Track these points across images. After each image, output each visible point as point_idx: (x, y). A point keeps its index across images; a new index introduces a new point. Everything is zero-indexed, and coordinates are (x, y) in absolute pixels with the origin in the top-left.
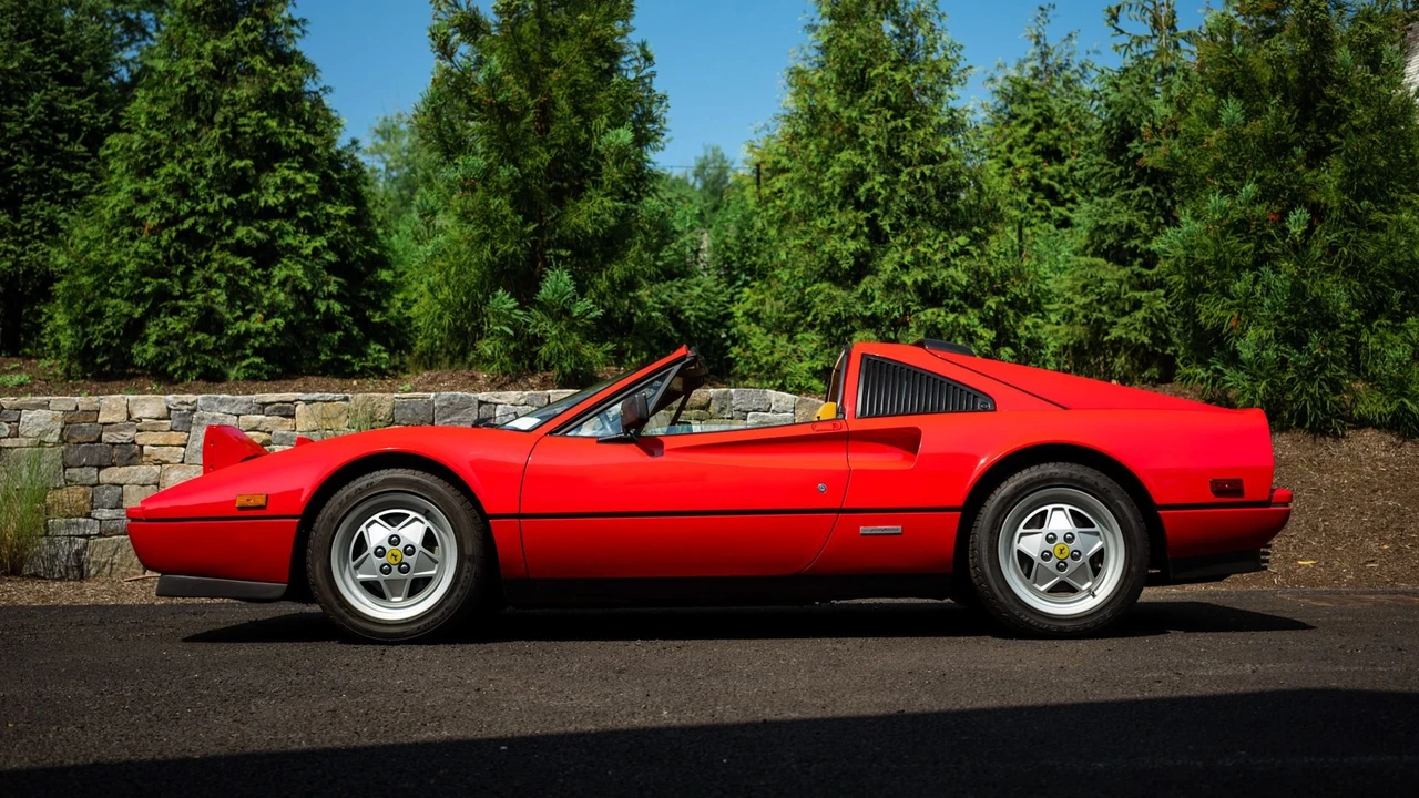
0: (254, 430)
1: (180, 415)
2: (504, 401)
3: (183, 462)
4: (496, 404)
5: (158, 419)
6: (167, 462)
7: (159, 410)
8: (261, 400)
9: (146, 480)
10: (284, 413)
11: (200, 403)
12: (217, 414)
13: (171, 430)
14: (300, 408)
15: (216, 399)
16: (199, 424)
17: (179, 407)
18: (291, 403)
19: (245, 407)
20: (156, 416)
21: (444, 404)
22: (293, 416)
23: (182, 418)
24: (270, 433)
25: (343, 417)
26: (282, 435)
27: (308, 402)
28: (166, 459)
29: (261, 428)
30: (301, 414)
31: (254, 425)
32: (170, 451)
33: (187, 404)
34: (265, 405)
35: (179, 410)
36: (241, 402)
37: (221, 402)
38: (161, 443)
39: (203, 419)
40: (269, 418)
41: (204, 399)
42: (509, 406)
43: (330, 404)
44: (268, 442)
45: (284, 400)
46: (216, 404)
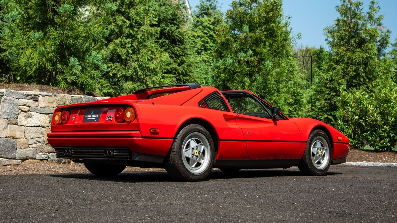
0: (24, 105)
8: (27, 94)
10: (35, 99)
11: (5, 93)
12: (12, 98)
14: (40, 98)
15: (11, 91)
16: (4, 102)
18: (37, 95)
19: (21, 96)
21: (87, 100)
22: (37, 101)
24: (29, 107)
25: (55, 103)
26: (34, 108)
27: (43, 96)
29: (27, 105)
30: (41, 100)
31: (25, 103)
33: (1, 93)
34: (28, 95)
36: (20, 94)
37: (13, 93)
39: (6, 100)
40: (30, 101)
41: (7, 91)
43: (51, 97)
44: (29, 111)
45: (35, 94)
46: (11, 94)
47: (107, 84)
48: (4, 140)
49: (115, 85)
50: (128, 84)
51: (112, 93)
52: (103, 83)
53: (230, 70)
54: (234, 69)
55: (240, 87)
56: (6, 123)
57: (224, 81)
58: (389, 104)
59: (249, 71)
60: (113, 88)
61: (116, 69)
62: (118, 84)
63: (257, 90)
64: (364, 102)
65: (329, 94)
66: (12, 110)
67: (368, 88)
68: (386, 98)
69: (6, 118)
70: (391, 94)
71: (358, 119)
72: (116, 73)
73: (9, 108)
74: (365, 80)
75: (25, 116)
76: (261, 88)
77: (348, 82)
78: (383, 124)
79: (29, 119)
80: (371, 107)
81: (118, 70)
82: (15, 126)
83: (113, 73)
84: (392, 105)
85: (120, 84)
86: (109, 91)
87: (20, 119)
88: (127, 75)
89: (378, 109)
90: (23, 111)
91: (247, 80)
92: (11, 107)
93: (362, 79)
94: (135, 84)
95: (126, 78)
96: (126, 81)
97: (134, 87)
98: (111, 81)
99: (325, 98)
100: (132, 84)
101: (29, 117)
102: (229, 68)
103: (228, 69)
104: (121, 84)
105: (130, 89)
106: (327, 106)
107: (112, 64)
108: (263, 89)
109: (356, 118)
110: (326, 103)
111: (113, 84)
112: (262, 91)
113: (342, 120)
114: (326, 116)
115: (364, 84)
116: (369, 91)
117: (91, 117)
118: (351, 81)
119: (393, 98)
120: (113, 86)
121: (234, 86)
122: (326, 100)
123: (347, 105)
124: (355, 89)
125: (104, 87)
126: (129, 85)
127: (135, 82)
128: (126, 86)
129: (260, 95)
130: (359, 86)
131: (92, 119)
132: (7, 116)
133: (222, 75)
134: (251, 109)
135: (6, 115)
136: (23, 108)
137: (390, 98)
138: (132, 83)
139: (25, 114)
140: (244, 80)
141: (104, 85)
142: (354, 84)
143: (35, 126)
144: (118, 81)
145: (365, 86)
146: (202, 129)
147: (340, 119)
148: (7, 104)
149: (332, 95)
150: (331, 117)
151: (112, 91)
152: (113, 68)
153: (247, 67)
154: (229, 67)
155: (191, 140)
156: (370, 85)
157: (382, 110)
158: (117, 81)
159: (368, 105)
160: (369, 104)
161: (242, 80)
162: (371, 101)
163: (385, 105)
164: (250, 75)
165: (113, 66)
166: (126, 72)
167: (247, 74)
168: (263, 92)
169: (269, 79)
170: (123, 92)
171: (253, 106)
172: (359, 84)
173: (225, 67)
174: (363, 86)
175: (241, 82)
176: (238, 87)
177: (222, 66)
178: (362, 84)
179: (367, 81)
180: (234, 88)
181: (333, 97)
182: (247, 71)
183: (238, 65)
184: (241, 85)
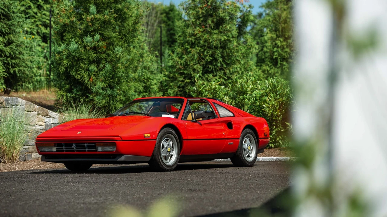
53: (74, 56)
54: (79, 55)
55: (85, 76)
57: (66, 68)
58: (245, 96)
59: (97, 58)
63: (105, 79)
64: (219, 93)
65: (183, 81)
67: (225, 74)
68: (242, 89)
70: (247, 85)
74: (222, 65)
76: (109, 77)
77: (204, 67)
80: (226, 99)
84: (247, 97)
89: (234, 101)
91: (93, 67)
93: (219, 65)
99: (178, 85)
102: (74, 54)
103: (72, 55)
108: (111, 79)
110: (180, 91)
112: (111, 80)
115: (221, 69)
116: (226, 78)
118: (207, 67)
119: (249, 89)
121: (79, 74)
122: (179, 87)
123: (202, 96)
124: (211, 75)
129: (109, 85)
130: (216, 72)
133: (65, 62)
134: (99, 100)
137: (246, 89)
140: (90, 68)
142: (210, 70)
145: (223, 72)
149: (187, 83)
153: (94, 53)
154: (73, 53)
156: (228, 71)
157: (237, 102)
159: (223, 97)
160: (225, 95)
161: (88, 68)
162: (227, 92)
163: (241, 97)
164: (97, 62)
167: (94, 62)
168: (112, 82)
169: (118, 68)
171: (101, 97)
172: (216, 71)
173: (69, 53)
174: (219, 72)
175: (88, 70)
176: (83, 76)
177: (65, 51)
178: (219, 70)
179: (225, 66)
180: (79, 77)
181: (187, 84)
182: (95, 57)
183: (84, 51)
184: (87, 73)
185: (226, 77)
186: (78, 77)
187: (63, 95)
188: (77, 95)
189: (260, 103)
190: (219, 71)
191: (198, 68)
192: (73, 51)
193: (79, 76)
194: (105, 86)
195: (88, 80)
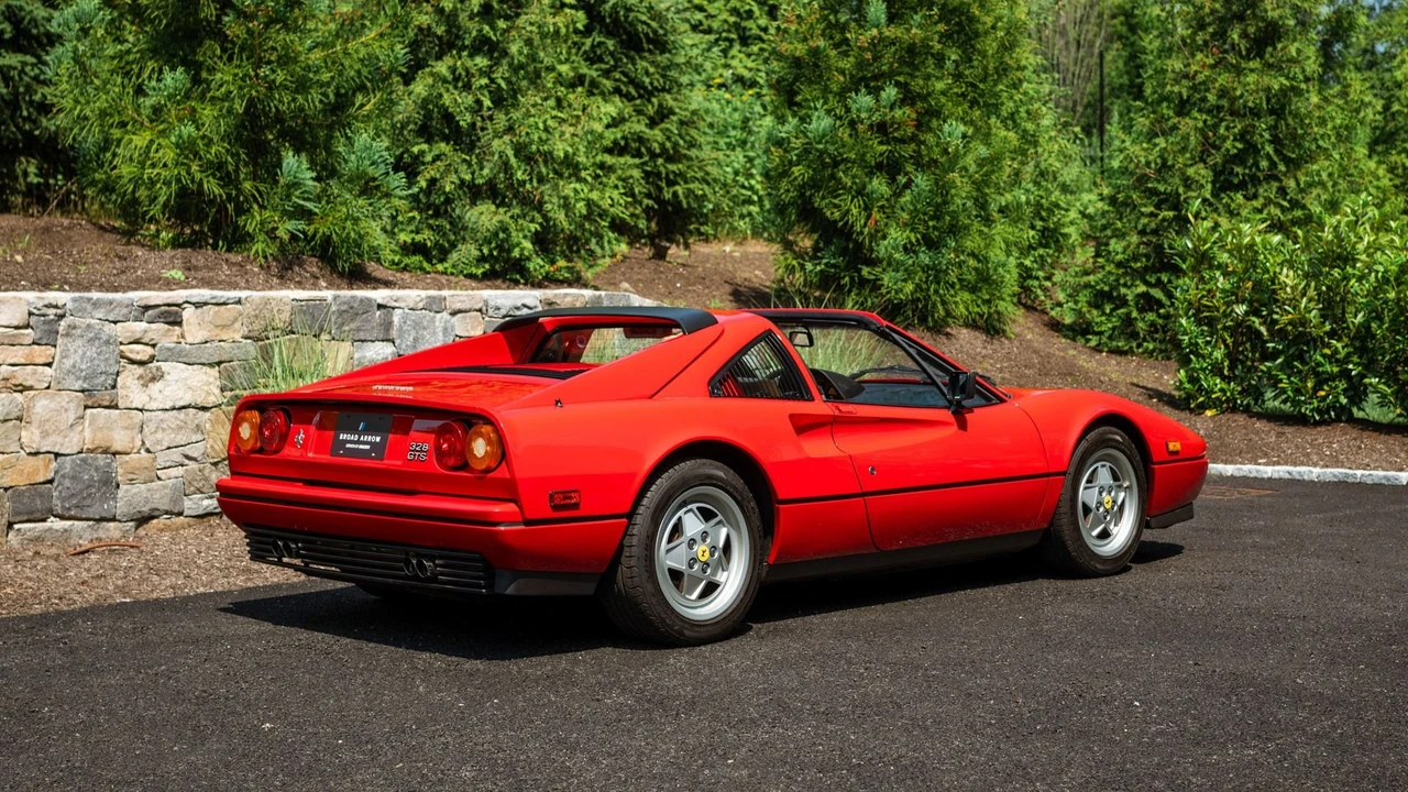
0: (137, 342)
1: (45, 323)
2: (402, 305)
3: (48, 388)
4: (394, 308)
5: (17, 328)
6: (31, 388)
7: (18, 315)
8: (143, 302)
9: (7, 414)
10: (171, 319)
11: (69, 306)
12: (93, 321)
13: (34, 343)
14: (188, 314)
15: (89, 300)
16: (67, 335)
17: (45, 310)
18: (178, 305)
19: (125, 311)
20: (16, 323)
21: (344, 307)
22: (180, 324)
23: (46, 327)
24: (154, 346)
25: (237, 325)
26: (169, 349)
27: (198, 305)
28: (28, 384)
29: (146, 340)
30: (192, 321)
31: (138, 336)
32: (34, 373)
33: (56, 307)
34: (147, 308)
35: (44, 316)
36: (120, 304)
37: (96, 304)
38: (23, 361)
39: (75, 328)
40: (153, 326)
41: (74, 300)
42: (407, 311)
43: (224, 307)
44: (152, 358)
45: (169, 301)
46: (89, 307)
47: (411, 214)
48: (73, 461)
49: (437, 215)
50: (482, 213)
51: (429, 244)
52: (397, 211)
53: (822, 153)
54: (836, 149)
55: (855, 211)
56: (79, 405)
57: (802, 187)
58: (1349, 270)
59: (888, 157)
60: (430, 227)
61: (439, 163)
62: (446, 211)
63: (914, 218)
64: (1265, 258)
65: (1152, 215)
66: (96, 362)
67: (1282, 191)
68: (1340, 247)
69: (77, 388)
70: (1356, 235)
71: (1247, 313)
72: (438, 176)
73: (85, 353)
74: (1273, 165)
75: (141, 377)
76: (925, 214)
77: (1218, 173)
78: (1326, 333)
79: (155, 387)
80: (1288, 277)
81: (445, 165)
82: (107, 411)
83: (428, 176)
84: (1356, 272)
85: (454, 210)
86: (418, 238)
87: (124, 387)
88: (477, 182)
89: (1313, 284)
90: (133, 362)
91: (879, 185)
92: (92, 352)
93: (1264, 164)
94: (505, 212)
95: (475, 193)
96: (473, 203)
97: (499, 222)
98: (424, 201)
99: (1140, 227)
100: (496, 213)
101: (153, 379)
102: (821, 146)
103: (817, 150)
104: (458, 211)
105: (489, 230)
106: (1147, 256)
107: (425, 147)
108: (931, 218)
109: (1241, 309)
110: (1144, 243)
111: (430, 212)
112: (931, 223)
113: (1194, 315)
114: (1142, 288)
115: (1272, 177)
116: (1285, 204)
117: (359, 442)
118: (1228, 171)
119: (1360, 247)
120: (431, 222)
121: (836, 206)
122: (1142, 233)
123: (1211, 267)
124: (1239, 198)
125: (402, 223)
126: (483, 217)
127: (502, 204)
128: (473, 220)
129: (924, 236)
130: (1254, 186)
131: (361, 447)
132: (80, 382)
133: (796, 170)
134: (895, 284)
135: (78, 378)
136: (131, 351)
137: (1354, 248)
138: (493, 208)
139: (139, 370)
140: (869, 188)
141: (400, 218)
142: (1236, 181)
143: (174, 409)
144: (448, 201)
145: (1275, 185)
146: (721, 474)
147: (1186, 314)
148: (79, 342)
149: (1164, 220)
150: (1157, 293)
151: (426, 236)
152: (428, 158)
153: (881, 143)
154: (820, 142)
155: (686, 513)
156: (1292, 183)
157: (1324, 288)
158: (443, 203)
159: (1278, 270)
160: (1283, 264)
161: (864, 187)
162: (1291, 257)
163: (1336, 273)
164: (891, 168)
165: (431, 151)
166: (473, 174)
167: (879, 167)
168: (934, 228)
169: (952, 184)
170: (464, 239)
171: (900, 274)
172: (1255, 181)
173: (807, 144)
174: (1266, 186)
175: (860, 192)
176: (848, 211)
177: (797, 138)
178: (1264, 179)
179: (1282, 168)
180: (837, 215)
181: (1166, 224)
182: (881, 155)
183: (851, 135)
184: (861, 202)
185: (1285, 199)
186: (832, 213)
187: (794, 266)
188: (833, 266)
189: (1399, 293)
190: (1264, 183)
191: (1199, 175)
192: (817, 139)
193: (835, 210)
194: (914, 240)
195: (862, 222)
